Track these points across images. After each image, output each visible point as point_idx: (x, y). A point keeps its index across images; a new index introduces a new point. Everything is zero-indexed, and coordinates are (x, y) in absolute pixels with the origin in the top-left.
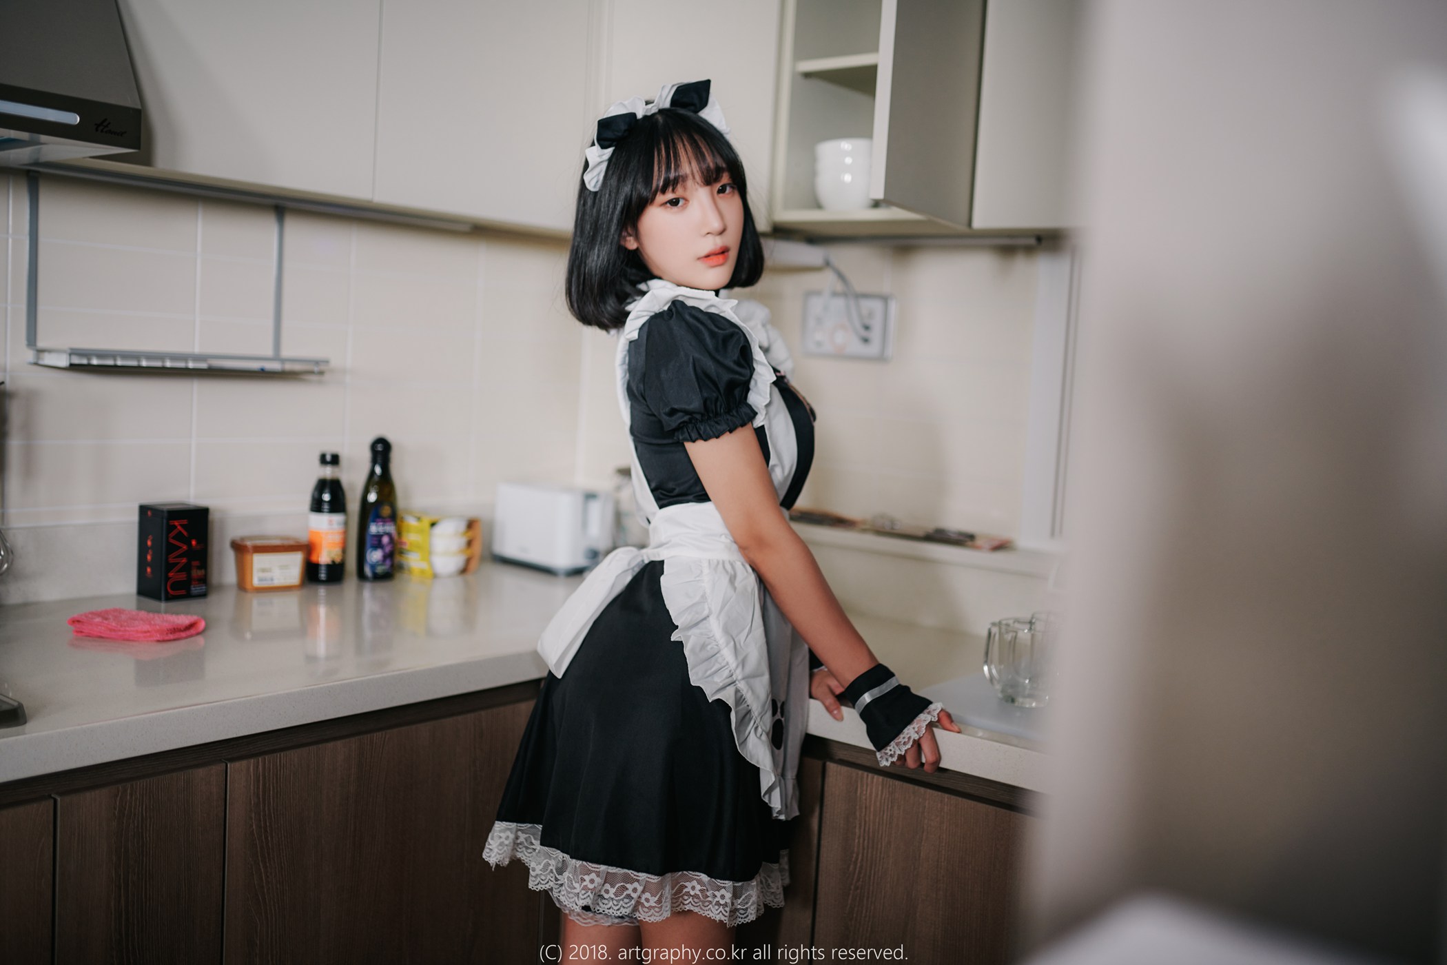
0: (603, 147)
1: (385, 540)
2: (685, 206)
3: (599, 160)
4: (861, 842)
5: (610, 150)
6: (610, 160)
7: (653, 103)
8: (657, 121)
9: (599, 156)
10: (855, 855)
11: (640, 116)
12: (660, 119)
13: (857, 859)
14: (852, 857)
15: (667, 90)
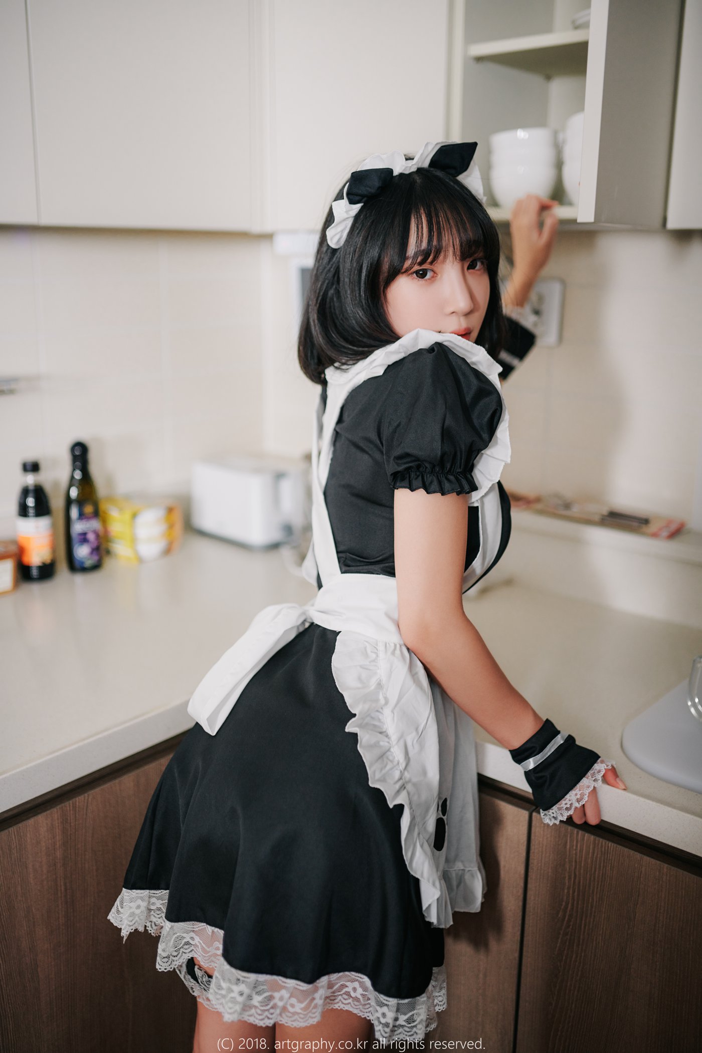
0: (352, 202)
1: (91, 537)
2: (433, 279)
3: (346, 216)
4: (571, 892)
5: (359, 206)
6: (357, 217)
7: (413, 159)
8: (415, 182)
9: (346, 212)
10: (564, 903)
11: (396, 173)
12: (418, 180)
13: (566, 908)
14: (562, 905)
15: (430, 148)
